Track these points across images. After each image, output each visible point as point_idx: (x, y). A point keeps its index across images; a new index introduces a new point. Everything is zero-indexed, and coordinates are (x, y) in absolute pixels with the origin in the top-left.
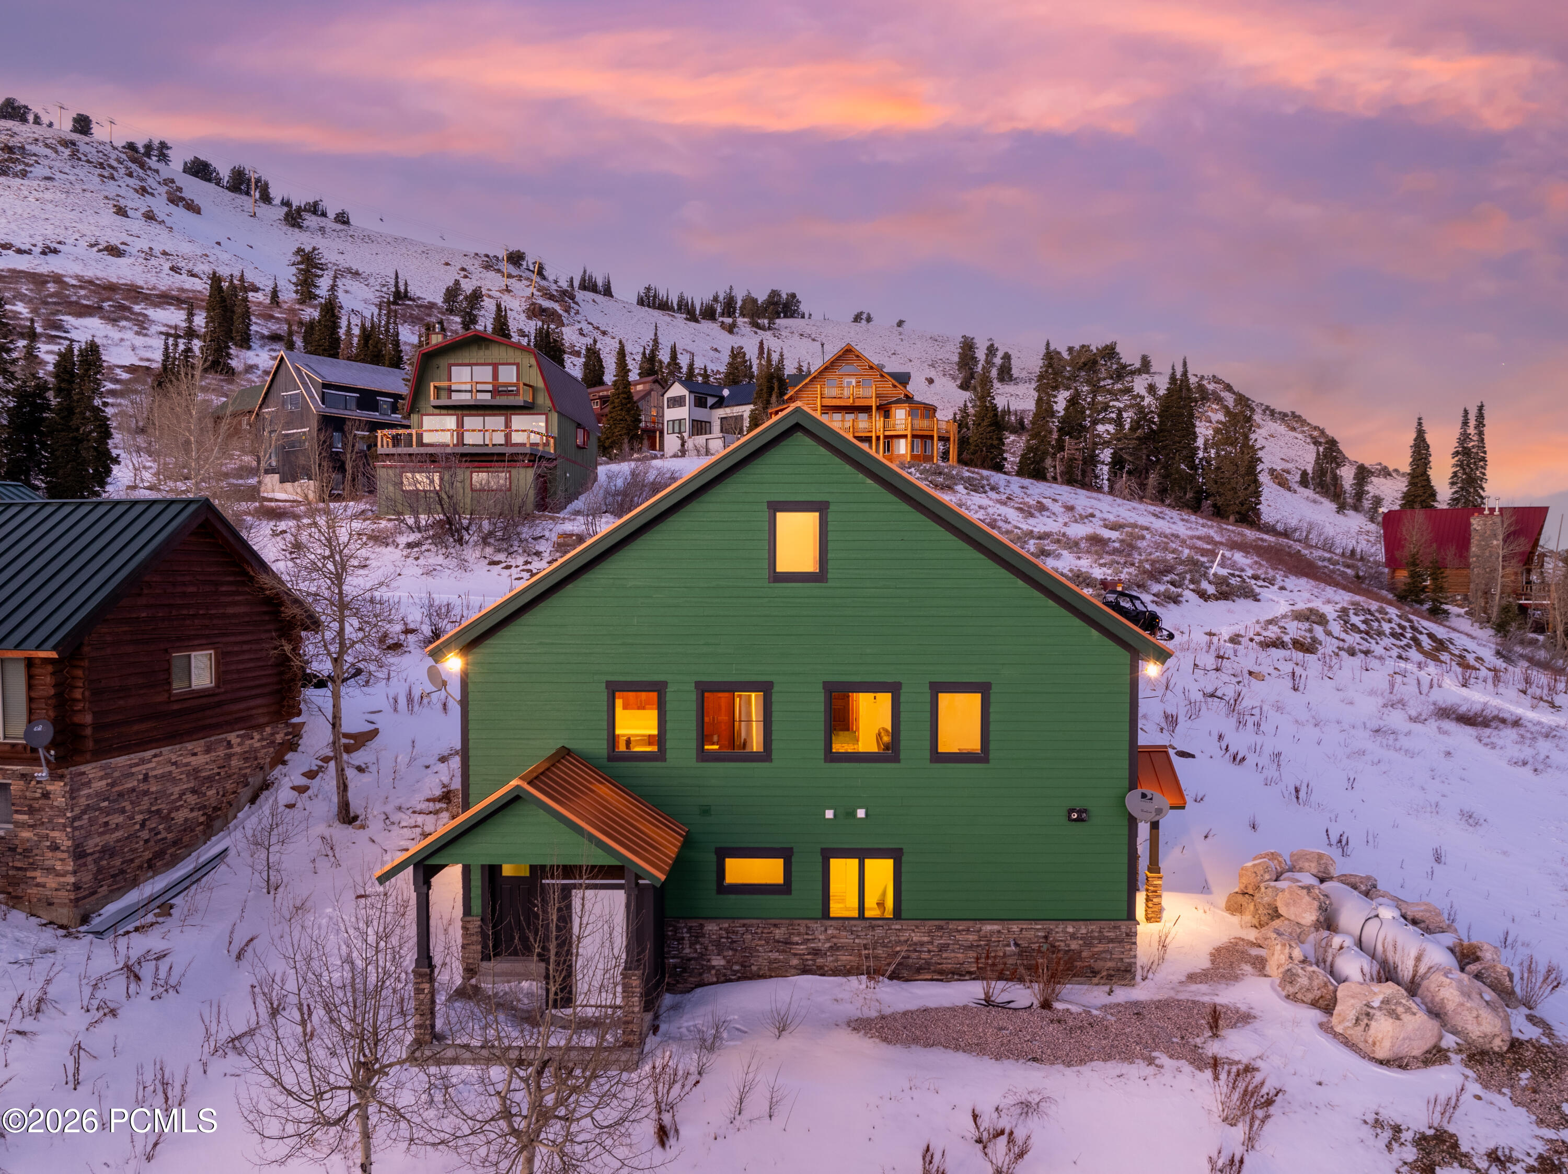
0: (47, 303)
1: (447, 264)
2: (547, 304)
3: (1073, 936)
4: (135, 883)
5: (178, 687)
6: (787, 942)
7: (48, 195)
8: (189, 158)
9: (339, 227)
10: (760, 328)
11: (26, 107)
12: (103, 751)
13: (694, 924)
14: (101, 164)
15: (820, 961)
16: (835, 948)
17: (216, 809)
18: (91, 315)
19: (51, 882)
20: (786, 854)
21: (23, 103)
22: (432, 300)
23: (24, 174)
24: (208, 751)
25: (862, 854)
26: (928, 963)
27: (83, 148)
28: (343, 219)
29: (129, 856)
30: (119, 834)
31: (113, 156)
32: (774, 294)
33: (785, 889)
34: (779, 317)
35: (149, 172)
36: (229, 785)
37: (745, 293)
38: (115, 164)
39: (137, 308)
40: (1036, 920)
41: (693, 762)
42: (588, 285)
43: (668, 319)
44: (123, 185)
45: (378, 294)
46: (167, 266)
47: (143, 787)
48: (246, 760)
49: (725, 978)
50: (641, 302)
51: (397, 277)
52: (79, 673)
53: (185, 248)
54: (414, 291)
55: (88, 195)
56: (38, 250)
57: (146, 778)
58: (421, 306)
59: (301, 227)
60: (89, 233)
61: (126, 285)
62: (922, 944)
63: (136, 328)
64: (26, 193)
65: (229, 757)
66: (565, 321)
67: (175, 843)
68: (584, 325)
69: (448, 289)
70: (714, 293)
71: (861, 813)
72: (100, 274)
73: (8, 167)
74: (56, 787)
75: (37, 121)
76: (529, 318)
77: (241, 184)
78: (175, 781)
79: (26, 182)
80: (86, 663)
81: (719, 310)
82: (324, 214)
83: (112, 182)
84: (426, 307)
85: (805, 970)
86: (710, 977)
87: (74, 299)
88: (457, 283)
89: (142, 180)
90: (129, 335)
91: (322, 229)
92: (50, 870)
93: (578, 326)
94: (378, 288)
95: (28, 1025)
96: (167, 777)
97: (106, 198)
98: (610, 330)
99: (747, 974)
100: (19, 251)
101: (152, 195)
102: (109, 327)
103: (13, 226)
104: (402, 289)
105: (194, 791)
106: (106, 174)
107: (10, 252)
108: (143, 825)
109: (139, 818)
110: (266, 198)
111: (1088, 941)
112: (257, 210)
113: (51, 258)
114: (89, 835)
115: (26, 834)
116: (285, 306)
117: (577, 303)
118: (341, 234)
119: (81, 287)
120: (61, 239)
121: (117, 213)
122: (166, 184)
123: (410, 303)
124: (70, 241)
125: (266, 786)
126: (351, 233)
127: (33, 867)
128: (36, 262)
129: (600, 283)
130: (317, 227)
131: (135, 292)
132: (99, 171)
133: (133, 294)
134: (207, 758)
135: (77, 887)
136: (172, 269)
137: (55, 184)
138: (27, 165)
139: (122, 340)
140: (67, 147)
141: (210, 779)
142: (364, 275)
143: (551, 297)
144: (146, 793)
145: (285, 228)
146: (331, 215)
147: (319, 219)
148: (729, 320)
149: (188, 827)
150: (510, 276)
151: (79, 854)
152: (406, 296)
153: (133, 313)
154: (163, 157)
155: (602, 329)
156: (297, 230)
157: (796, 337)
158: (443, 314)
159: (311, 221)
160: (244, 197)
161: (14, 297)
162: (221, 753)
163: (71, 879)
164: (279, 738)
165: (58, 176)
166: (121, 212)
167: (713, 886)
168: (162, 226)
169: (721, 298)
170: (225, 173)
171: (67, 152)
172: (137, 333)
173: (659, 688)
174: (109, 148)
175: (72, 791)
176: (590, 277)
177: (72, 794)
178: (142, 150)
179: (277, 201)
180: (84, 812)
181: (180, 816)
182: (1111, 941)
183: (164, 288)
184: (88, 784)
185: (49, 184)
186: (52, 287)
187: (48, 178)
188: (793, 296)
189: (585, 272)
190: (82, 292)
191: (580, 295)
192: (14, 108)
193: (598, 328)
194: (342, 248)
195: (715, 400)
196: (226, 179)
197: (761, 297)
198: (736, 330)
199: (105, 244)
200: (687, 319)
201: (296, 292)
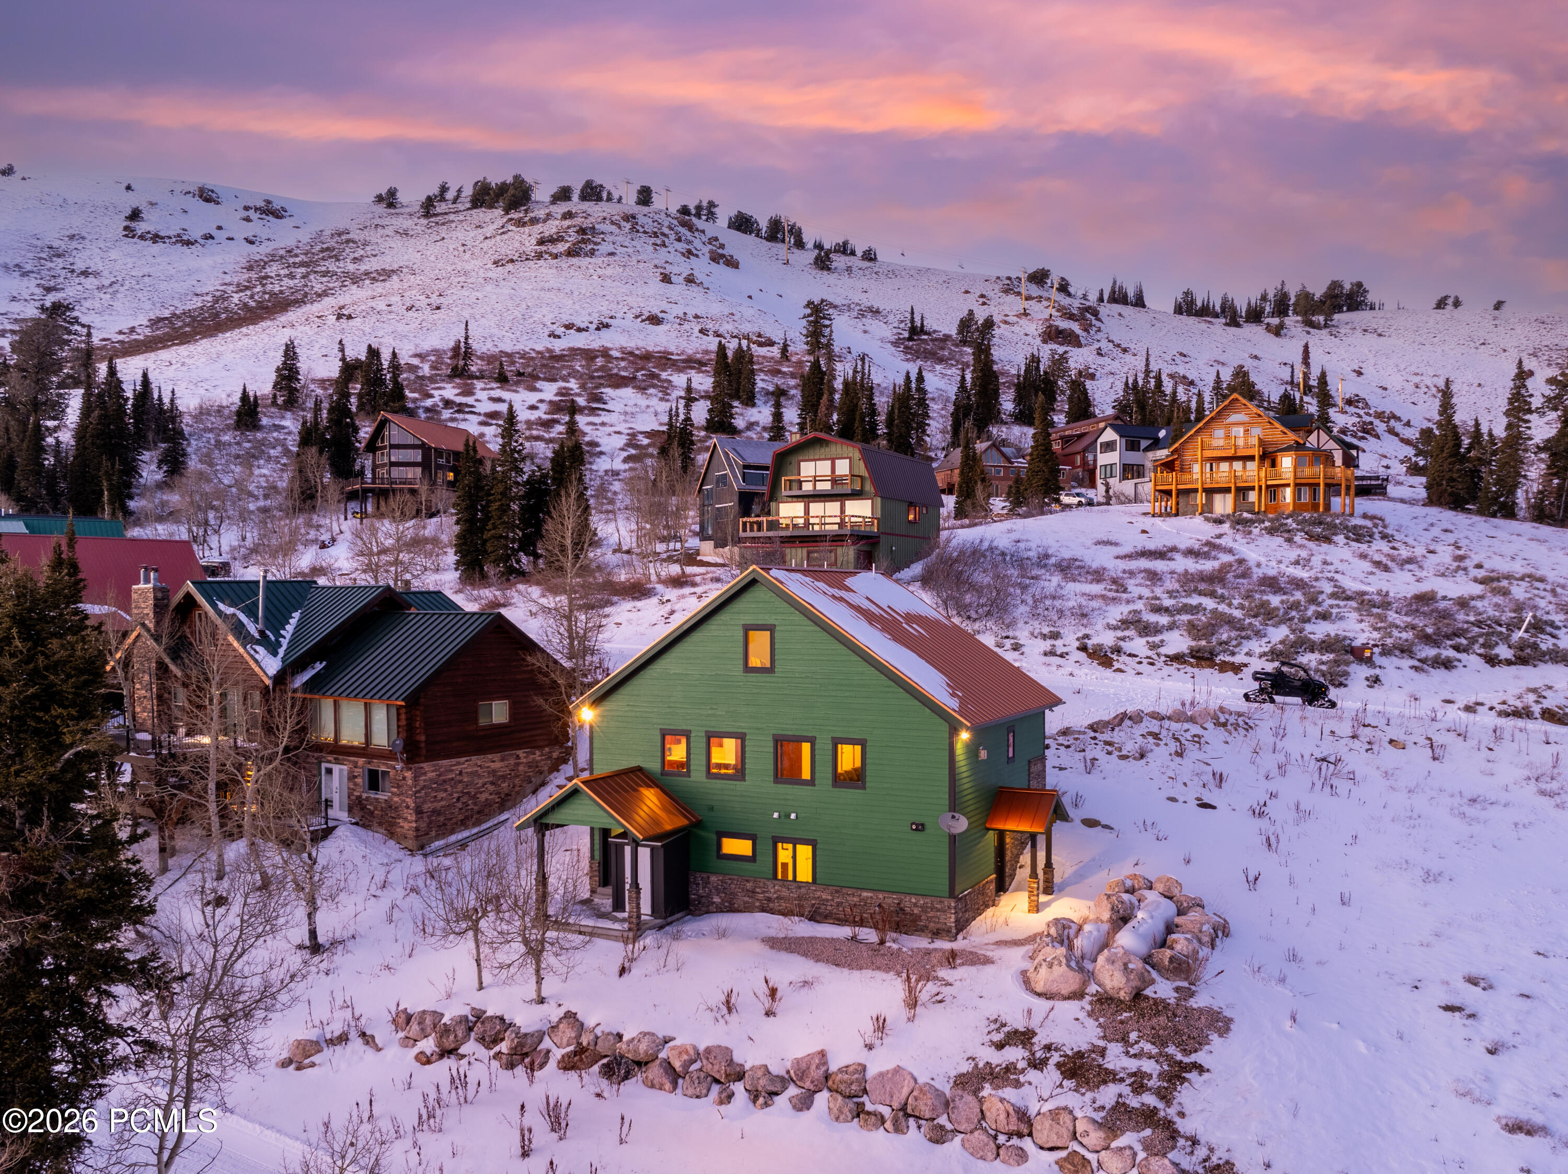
0: (593, 378)
1: (967, 292)
2: (1064, 324)
3: (915, 905)
4: (452, 832)
5: (483, 722)
6: (754, 892)
7: (609, 271)
8: (733, 213)
9: (867, 264)
10: (1314, 327)
11: (601, 186)
12: (432, 756)
13: (705, 875)
14: (655, 233)
15: (771, 905)
16: (779, 898)
17: (507, 795)
18: (626, 386)
19: (406, 825)
20: (753, 838)
21: (599, 183)
22: (947, 332)
23: (592, 253)
24: (502, 760)
25: (795, 842)
26: (831, 913)
27: (641, 220)
28: (869, 256)
29: (449, 816)
30: (443, 803)
31: (666, 224)
32: (1335, 285)
33: (753, 859)
34: (1340, 311)
35: (696, 234)
36: (517, 781)
37: (1298, 288)
38: (666, 231)
39: (664, 375)
40: (893, 892)
41: (704, 779)
42: (1118, 297)
43: (1204, 326)
44: (672, 250)
45: (895, 331)
46: (697, 329)
47: (458, 778)
48: (530, 767)
49: (721, 910)
50: (1179, 310)
51: (912, 313)
52: (418, 713)
53: (716, 309)
54: (930, 324)
55: (641, 265)
56: (594, 326)
57: (461, 773)
58: (936, 340)
59: (829, 269)
60: (635, 305)
61: (659, 352)
62: (827, 900)
63: (660, 395)
64: (592, 271)
65: (518, 764)
66: (1083, 341)
67: (479, 812)
68: (1104, 345)
69: (961, 320)
70: (1262, 291)
71: (793, 816)
72: (641, 344)
73: (581, 249)
74: (408, 774)
75: (609, 199)
76: (1045, 342)
77: (777, 233)
78: (479, 776)
79: (593, 260)
80: (422, 708)
81: (1268, 309)
82: (853, 253)
83: (664, 249)
84: (941, 340)
85: (763, 910)
86: (712, 908)
87: (615, 371)
88: (971, 312)
89: (689, 242)
90: (654, 402)
91: (849, 269)
92: (405, 819)
93: (1097, 345)
94: (896, 325)
95: (378, 893)
96: (475, 774)
97: (656, 266)
98: (1132, 346)
99: (732, 909)
100: (579, 330)
101: (697, 256)
102: (639, 395)
103: (577, 307)
104: (918, 323)
105: (492, 783)
106: (659, 242)
107: (572, 331)
108: (458, 799)
109: (456, 795)
110: (800, 244)
111: (924, 909)
112: (790, 257)
113: (604, 332)
114: (424, 802)
115: (396, 799)
116: (794, 359)
117: (1099, 320)
118: (867, 272)
119: (623, 359)
120: (613, 314)
121: (662, 281)
122: (710, 243)
123: (925, 337)
124: (620, 315)
125: (543, 784)
126: (876, 270)
127: (399, 817)
128: (591, 338)
129: (1131, 293)
130: (844, 267)
131: (665, 360)
132: (653, 240)
133: (664, 361)
134: (502, 764)
135: (417, 829)
136: (701, 331)
137: (616, 258)
138: (596, 244)
139: (648, 407)
140: (628, 221)
141: (504, 777)
142: (884, 313)
143: (1071, 317)
144: (461, 781)
145: (814, 272)
146: (859, 253)
147: (847, 258)
148: (1275, 321)
149: (488, 804)
150: (1028, 298)
151: (419, 811)
152: (922, 331)
153: (660, 380)
154: (711, 216)
155: (1123, 346)
156: (825, 273)
157: (1358, 333)
158: (956, 345)
159: (839, 261)
160: (780, 245)
161: (569, 375)
162: (512, 761)
163: (414, 825)
164: (555, 755)
165: (620, 250)
166: (666, 279)
167: (715, 854)
168: (701, 289)
169: (1271, 296)
170: (764, 224)
171: (628, 226)
172: (661, 399)
173: (687, 734)
174: (663, 216)
175: (415, 777)
176: (1121, 288)
177: (416, 778)
178: (693, 211)
179: (810, 245)
180: (422, 789)
181: (483, 797)
182: (938, 910)
183: (690, 352)
184: (425, 774)
185: (611, 259)
186: (600, 362)
187: (612, 254)
188: (1359, 285)
189: (1115, 282)
190: (623, 364)
191: (1106, 310)
192: (592, 189)
193: (1119, 346)
194: (865, 286)
195: (1148, 442)
196: (764, 230)
197: (1318, 291)
198: (1283, 332)
199: (647, 314)
200: (1226, 324)
201: (807, 343)
